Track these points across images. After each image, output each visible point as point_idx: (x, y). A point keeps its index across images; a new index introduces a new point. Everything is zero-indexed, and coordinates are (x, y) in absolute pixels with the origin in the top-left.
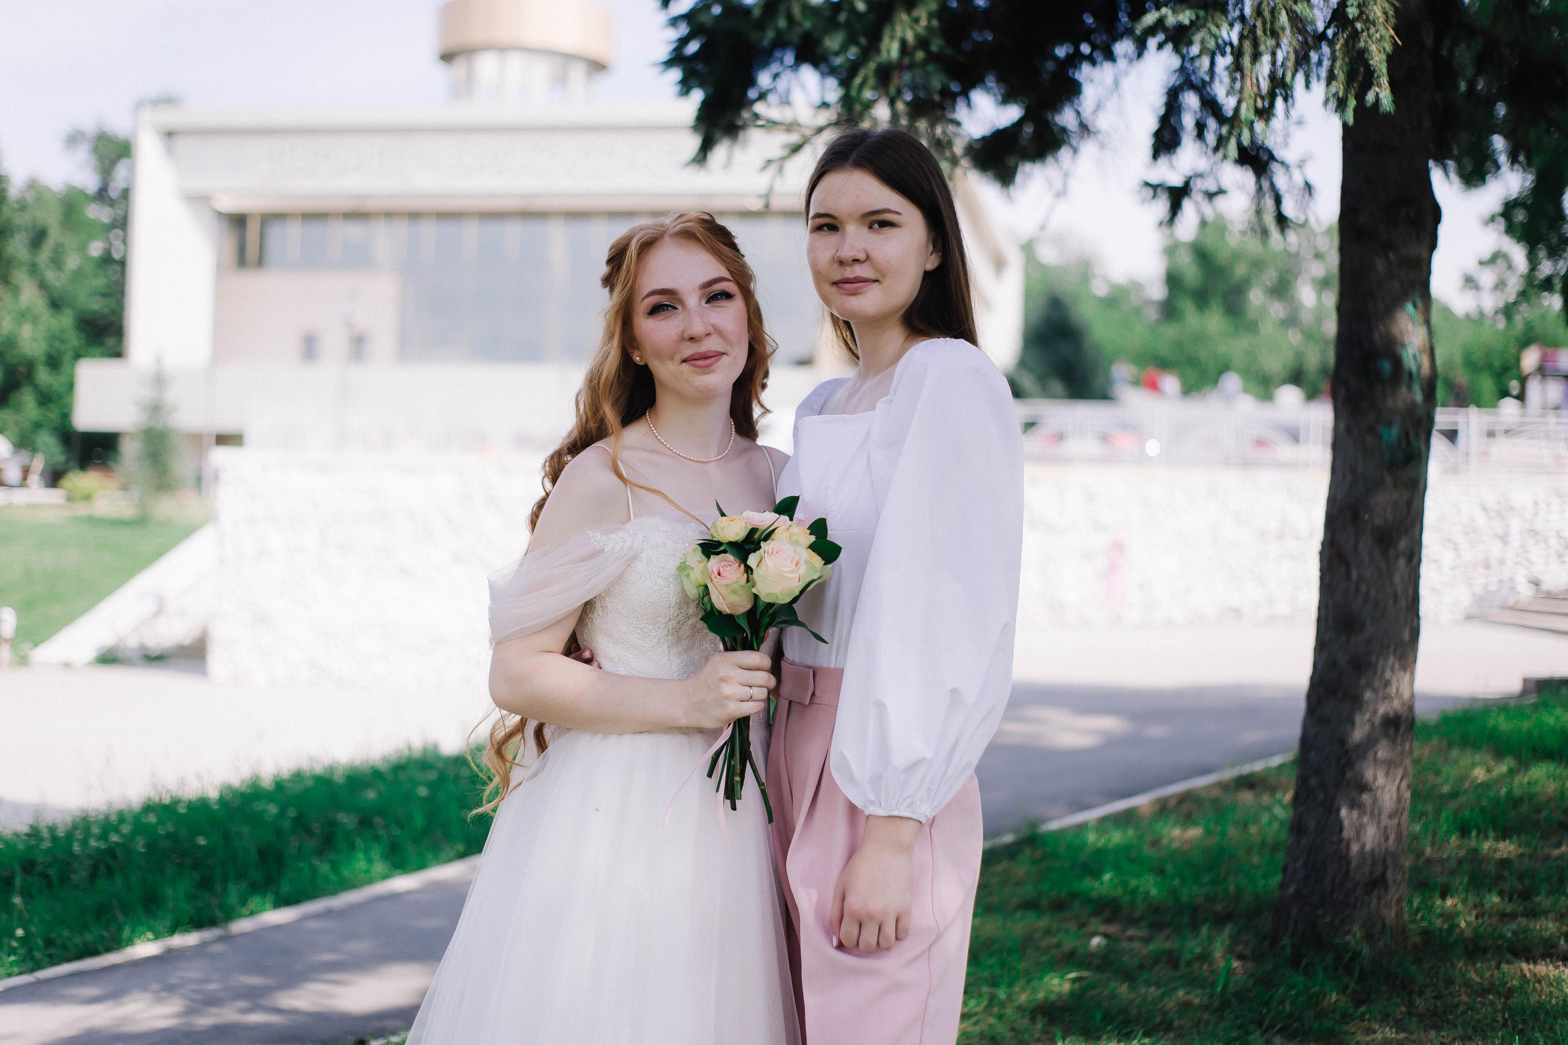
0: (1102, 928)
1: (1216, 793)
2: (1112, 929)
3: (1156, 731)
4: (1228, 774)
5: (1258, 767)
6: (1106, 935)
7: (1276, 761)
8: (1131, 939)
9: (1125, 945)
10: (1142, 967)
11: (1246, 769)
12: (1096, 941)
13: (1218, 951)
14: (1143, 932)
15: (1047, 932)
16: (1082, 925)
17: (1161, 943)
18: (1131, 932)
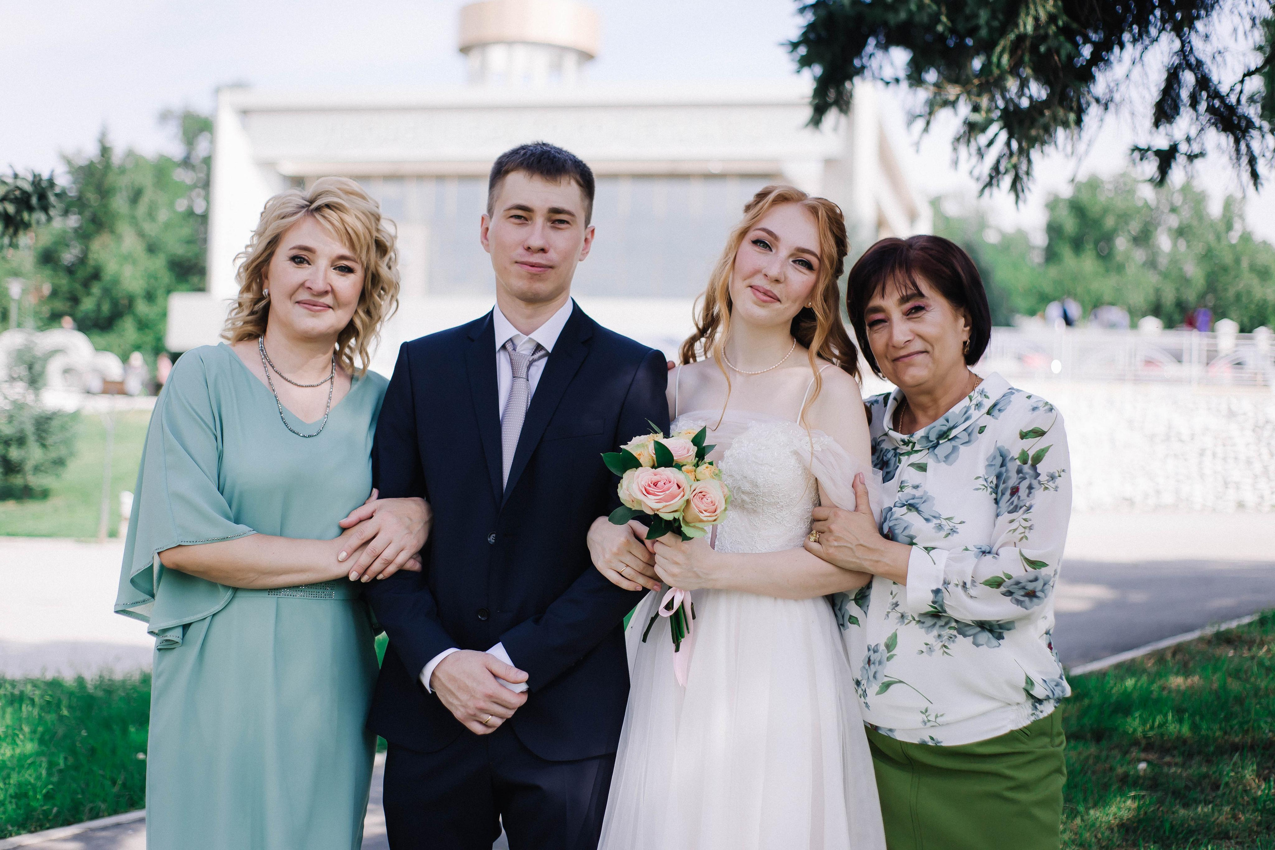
0: (1143, 755)
1: (1203, 647)
2: (1152, 756)
3: (1137, 597)
4: (1209, 631)
5: (1233, 624)
6: (1148, 762)
7: (1246, 620)
8: (1169, 765)
9: (1166, 769)
10: (1186, 787)
11: (1224, 627)
12: (1142, 766)
13: (1249, 774)
14: (1179, 760)
15: (1097, 758)
16: (1126, 753)
17: (1197, 768)
18: (1167, 759)
